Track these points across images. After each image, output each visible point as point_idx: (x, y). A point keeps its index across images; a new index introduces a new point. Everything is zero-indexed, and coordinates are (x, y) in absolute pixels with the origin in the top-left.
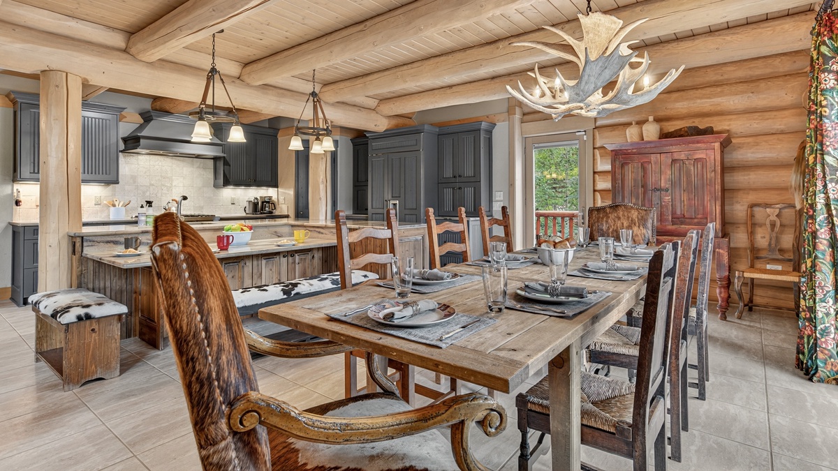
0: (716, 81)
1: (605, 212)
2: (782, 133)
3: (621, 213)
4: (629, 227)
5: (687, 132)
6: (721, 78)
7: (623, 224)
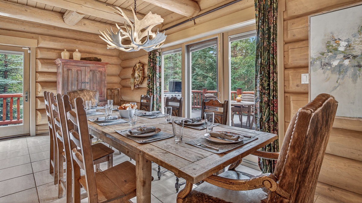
0: (94, 41)
1: (78, 93)
2: (113, 64)
3: (85, 93)
4: (90, 99)
5: (94, 59)
6: (96, 40)
7: (87, 98)
